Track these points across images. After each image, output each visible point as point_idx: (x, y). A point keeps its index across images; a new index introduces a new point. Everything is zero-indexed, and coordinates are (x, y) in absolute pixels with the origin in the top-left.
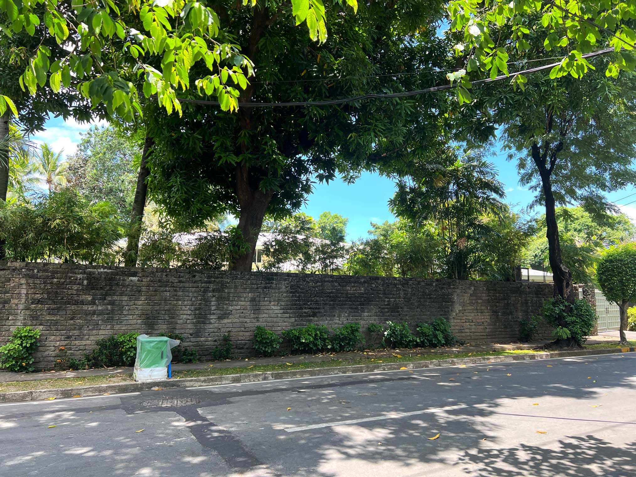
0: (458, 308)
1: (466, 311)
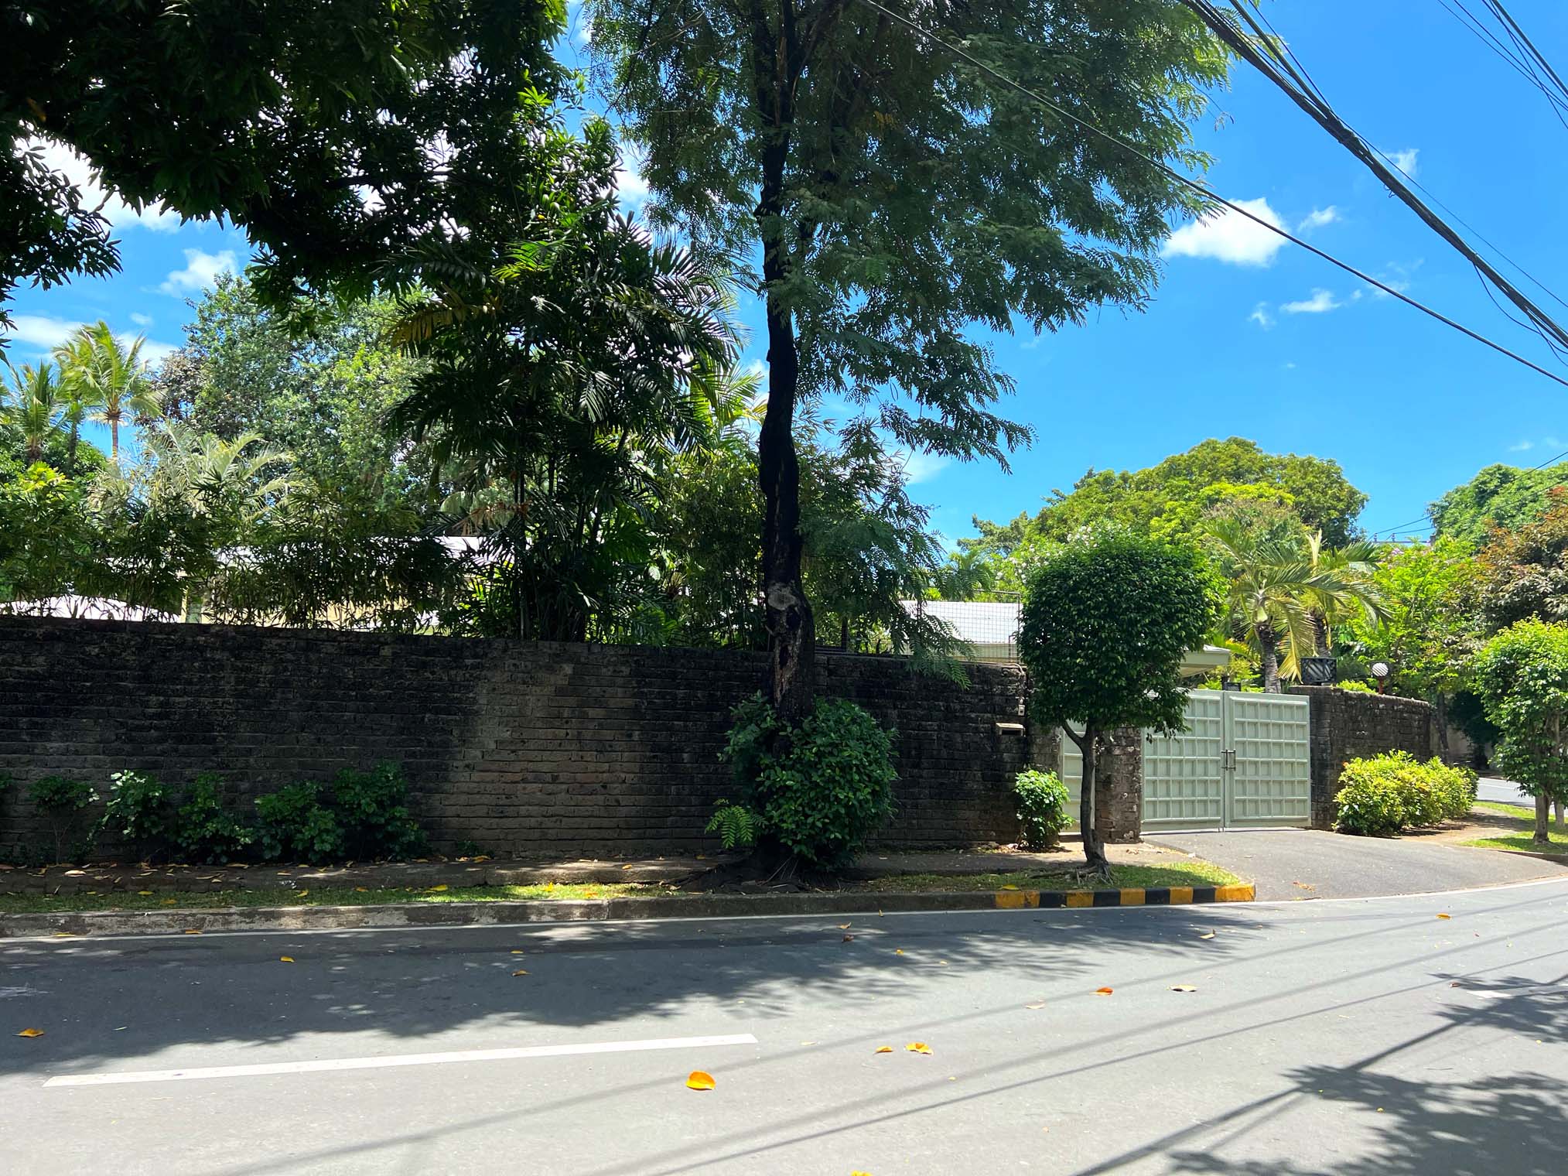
0: (490, 733)
1: (531, 745)
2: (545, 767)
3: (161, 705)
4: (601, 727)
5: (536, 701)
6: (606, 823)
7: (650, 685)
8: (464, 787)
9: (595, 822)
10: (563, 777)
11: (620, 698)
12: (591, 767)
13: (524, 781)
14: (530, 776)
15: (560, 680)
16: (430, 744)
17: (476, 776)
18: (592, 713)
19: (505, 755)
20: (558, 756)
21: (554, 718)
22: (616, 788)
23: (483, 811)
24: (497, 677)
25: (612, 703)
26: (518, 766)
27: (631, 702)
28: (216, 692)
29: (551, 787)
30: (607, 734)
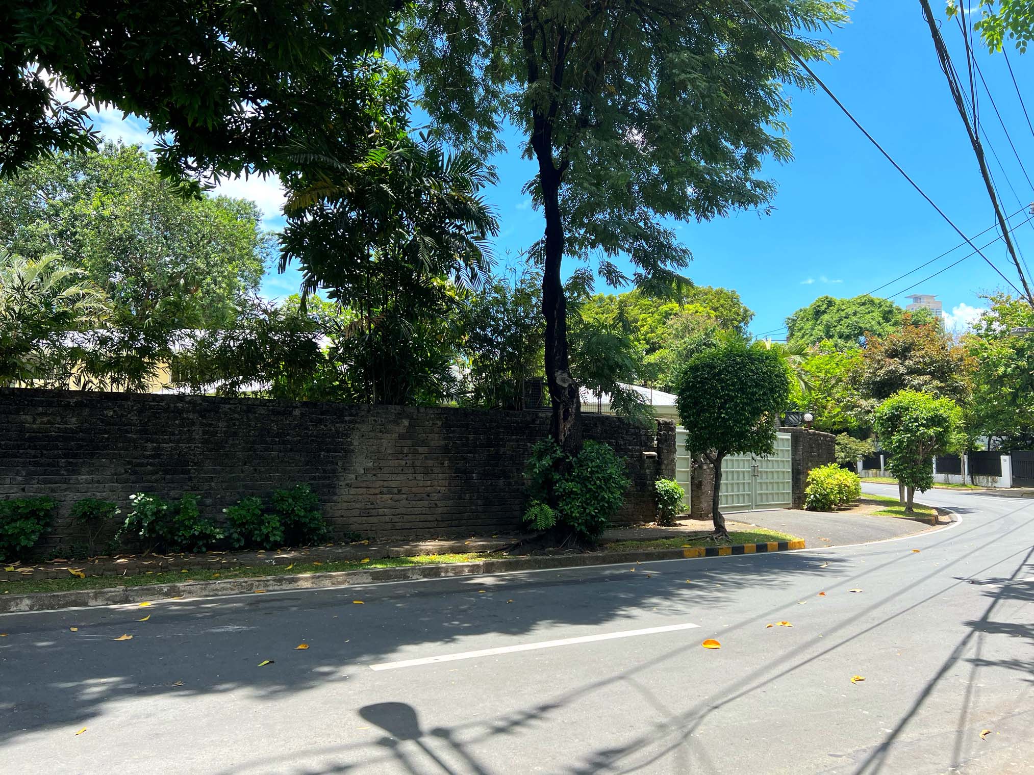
0: (361, 463)
1: (385, 470)
2: (393, 484)
3: (154, 449)
4: (426, 458)
5: (387, 443)
6: (429, 518)
7: (454, 432)
8: (346, 498)
9: (423, 517)
10: (404, 490)
11: (436, 440)
12: (421, 483)
13: (381, 493)
14: (385, 490)
15: (401, 429)
16: (325, 471)
17: (353, 491)
18: (420, 450)
19: (369, 477)
20: (401, 477)
21: (398, 454)
22: (436, 496)
23: (357, 512)
24: (365, 428)
25: (432, 443)
26: (378, 484)
27: (443, 443)
28: (190, 440)
29: (397, 497)
30: (430, 463)
